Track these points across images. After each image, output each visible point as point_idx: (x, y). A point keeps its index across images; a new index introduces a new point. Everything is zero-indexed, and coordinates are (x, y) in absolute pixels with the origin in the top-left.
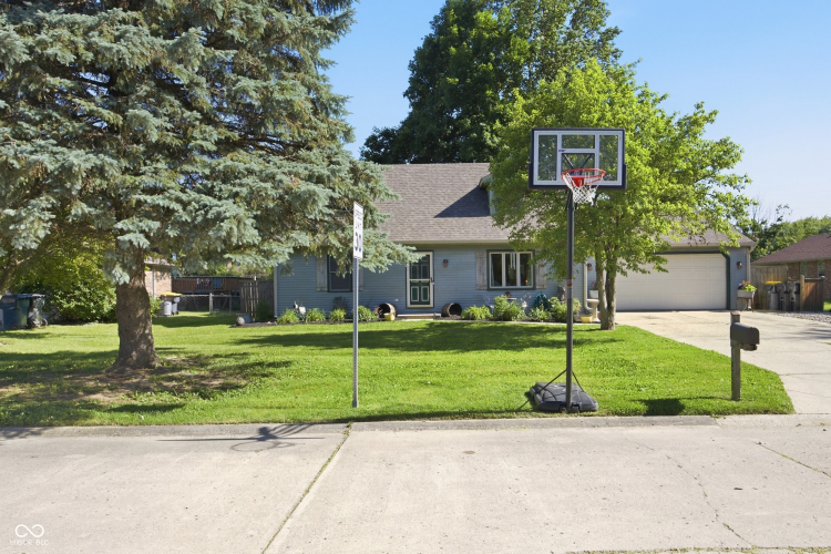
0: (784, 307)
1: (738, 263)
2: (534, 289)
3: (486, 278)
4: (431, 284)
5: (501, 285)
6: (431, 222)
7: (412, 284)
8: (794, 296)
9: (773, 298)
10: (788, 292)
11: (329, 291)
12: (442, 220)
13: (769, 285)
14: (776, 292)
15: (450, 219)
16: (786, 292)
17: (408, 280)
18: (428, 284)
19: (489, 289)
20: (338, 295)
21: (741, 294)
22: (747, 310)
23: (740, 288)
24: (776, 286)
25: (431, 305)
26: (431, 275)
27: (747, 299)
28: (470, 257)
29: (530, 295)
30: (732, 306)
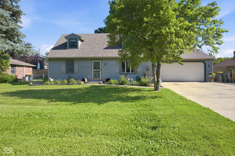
0: (225, 81)
1: (209, 66)
2: (136, 73)
3: (119, 69)
4: (101, 72)
5: (125, 72)
6: (102, 51)
7: (94, 72)
8: (229, 77)
9: (220, 78)
10: (227, 76)
11: (66, 74)
12: (105, 50)
13: (219, 73)
14: (222, 76)
15: (108, 50)
16: (226, 76)
17: (93, 70)
18: (99, 71)
19: (120, 74)
20: (69, 75)
21: (210, 76)
22: (212, 82)
23: (210, 74)
24: (222, 74)
25: (100, 79)
26: (101, 69)
27: (212, 78)
28: (114, 62)
29: (134, 76)
30: (206, 81)
